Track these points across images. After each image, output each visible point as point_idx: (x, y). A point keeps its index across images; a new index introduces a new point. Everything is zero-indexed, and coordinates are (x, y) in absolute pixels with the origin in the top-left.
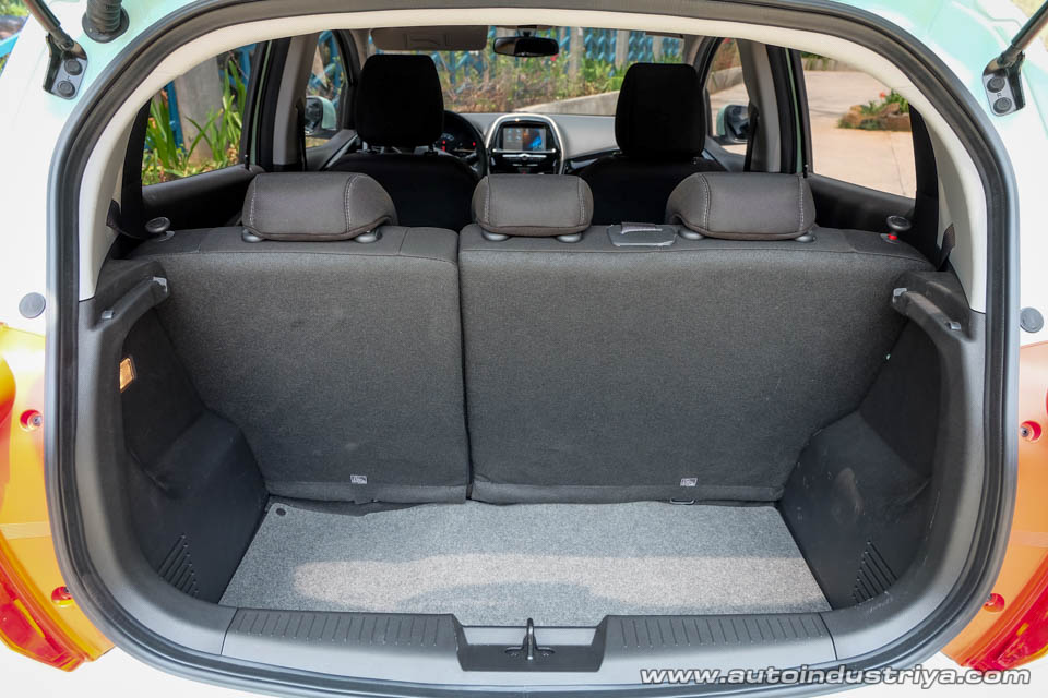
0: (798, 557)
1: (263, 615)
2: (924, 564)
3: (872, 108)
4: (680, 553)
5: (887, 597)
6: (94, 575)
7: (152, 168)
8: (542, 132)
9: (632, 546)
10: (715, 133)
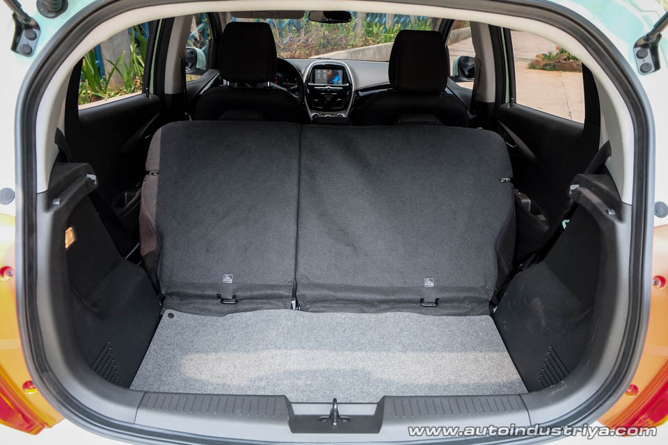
0: (505, 351)
1: (162, 397)
2: (587, 364)
3: (550, 56)
4: (429, 349)
5: (563, 385)
6: (50, 373)
7: (84, 91)
8: (340, 72)
9: (399, 343)
10: (452, 74)
